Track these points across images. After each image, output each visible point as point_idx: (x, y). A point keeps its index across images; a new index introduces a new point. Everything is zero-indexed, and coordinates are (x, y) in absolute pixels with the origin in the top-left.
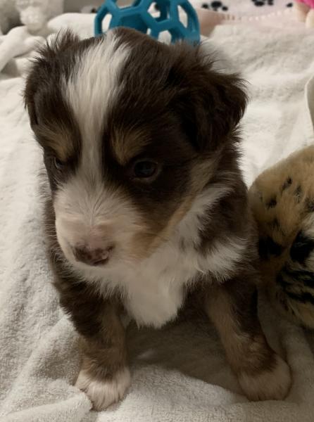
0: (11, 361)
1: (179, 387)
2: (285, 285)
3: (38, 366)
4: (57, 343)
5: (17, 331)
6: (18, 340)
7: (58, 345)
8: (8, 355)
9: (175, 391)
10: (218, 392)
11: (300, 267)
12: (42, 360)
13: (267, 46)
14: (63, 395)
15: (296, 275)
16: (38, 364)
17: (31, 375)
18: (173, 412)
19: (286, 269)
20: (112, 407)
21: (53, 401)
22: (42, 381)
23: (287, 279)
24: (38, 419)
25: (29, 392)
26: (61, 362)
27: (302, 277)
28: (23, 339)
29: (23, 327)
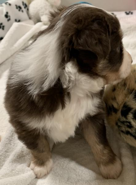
0: (7, 154)
1: (72, 170)
2: (119, 127)
3: (14, 158)
4: (23, 148)
5: (11, 141)
6: (11, 145)
7: (24, 149)
8: (6, 151)
9: (71, 172)
10: (89, 173)
11: (124, 119)
12: (16, 156)
13: (128, 28)
14: (23, 171)
15: (123, 122)
16: (14, 157)
17: (10, 162)
18: (67, 182)
19: (119, 120)
20: (44, 177)
21: (18, 174)
22: (15, 165)
23: (119, 124)
24: (7, 184)
25: (8, 170)
26: (24, 156)
27: (125, 124)
28: (13, 144)
29: (14, 139)
